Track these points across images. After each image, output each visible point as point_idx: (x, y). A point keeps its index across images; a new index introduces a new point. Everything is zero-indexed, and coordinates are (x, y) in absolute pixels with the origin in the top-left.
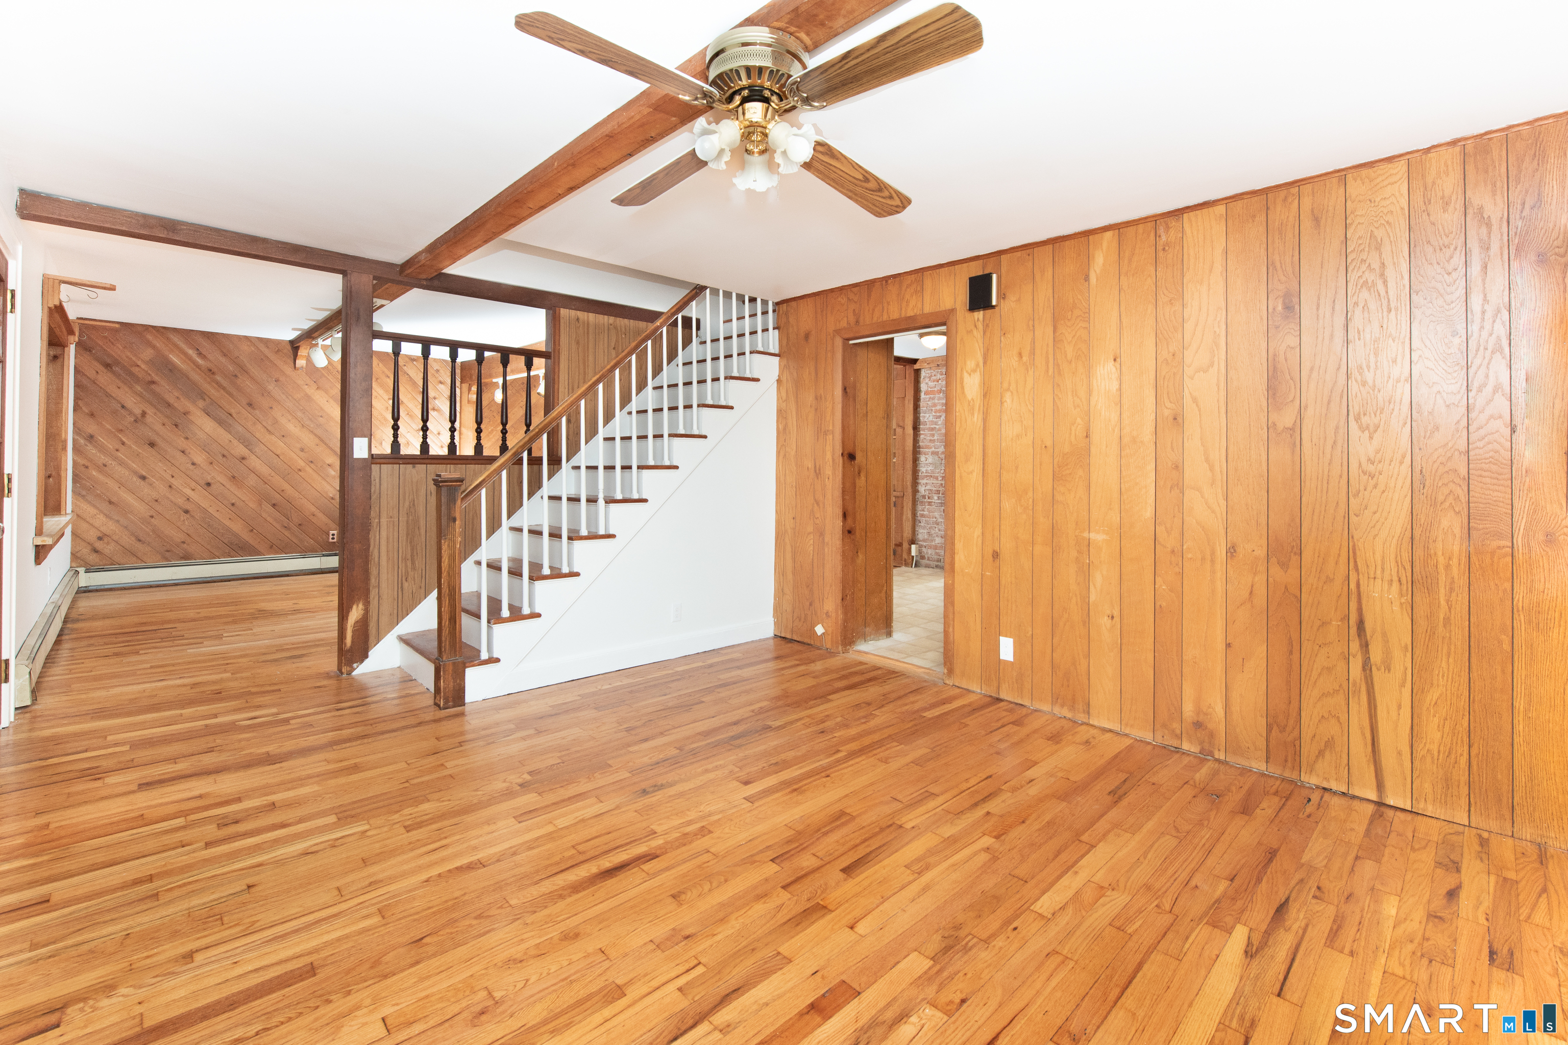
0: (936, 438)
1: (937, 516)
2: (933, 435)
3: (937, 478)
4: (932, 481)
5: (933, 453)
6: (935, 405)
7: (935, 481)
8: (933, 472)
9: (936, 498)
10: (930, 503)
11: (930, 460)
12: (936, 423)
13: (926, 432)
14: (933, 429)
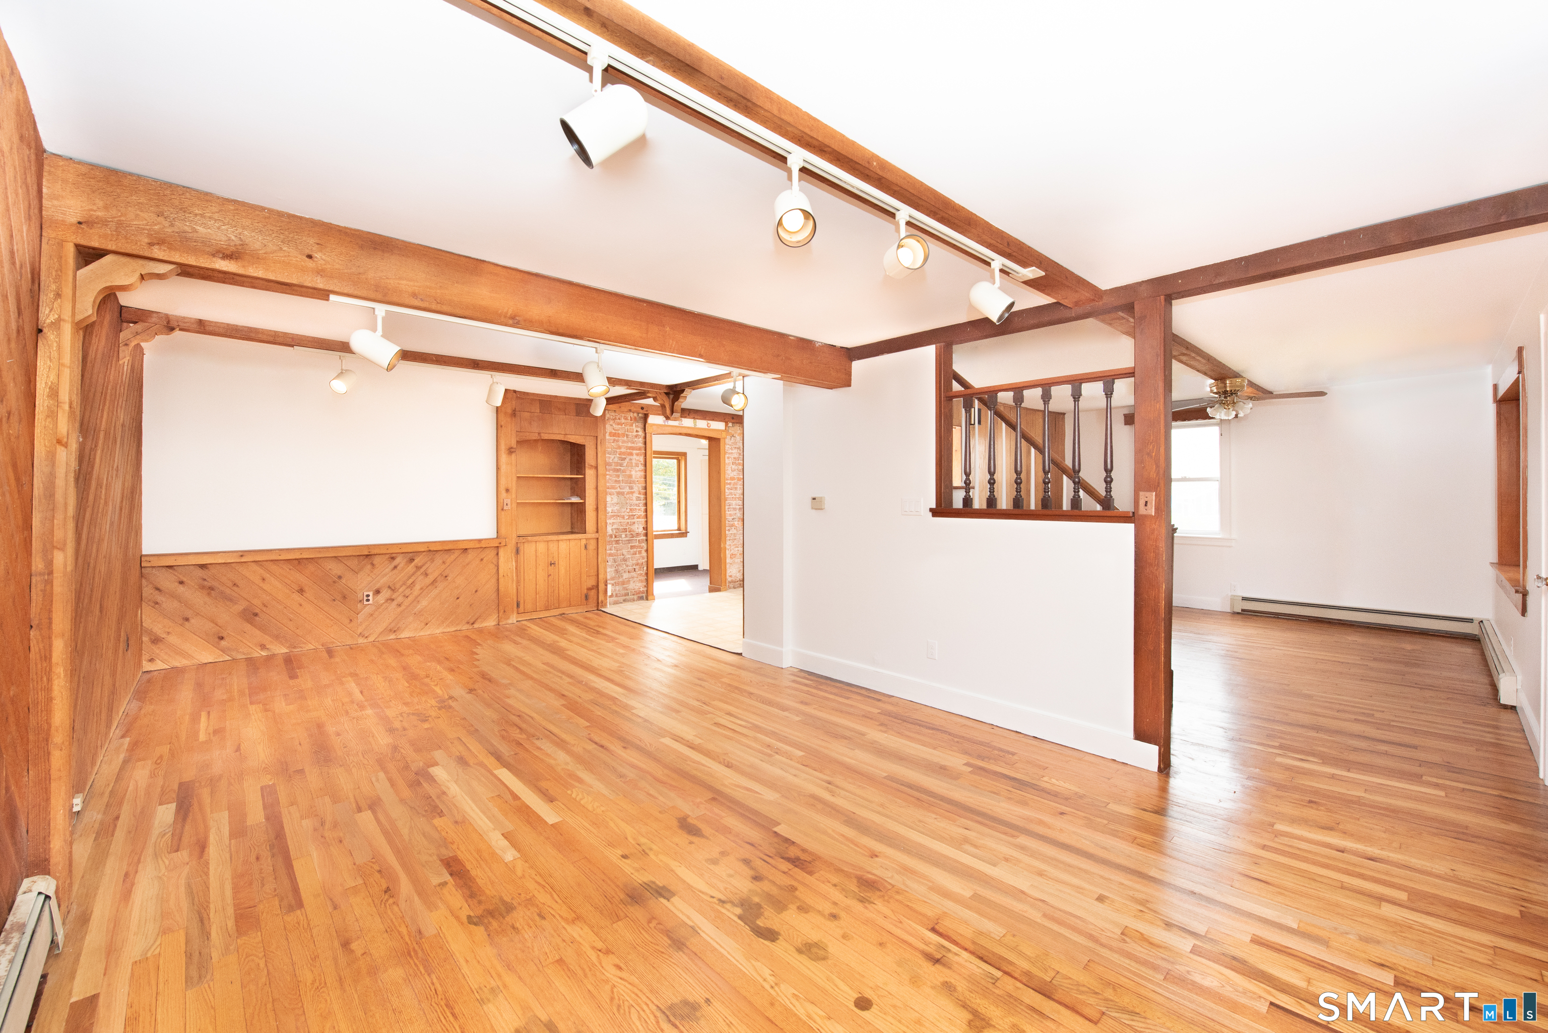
0: (621, 479)
1: (625, 553)
2: (618, 476)
3: (623, 517)
4: (619, 520)
5: (618, 493)
6: (620, 447)
7: (622, 521)
8: (619, 511)
9: (623, 536)
10: (617, 542)
11: (615, 500)
12: (621, 465)
13: (611, 472)
14: (618, 470)
